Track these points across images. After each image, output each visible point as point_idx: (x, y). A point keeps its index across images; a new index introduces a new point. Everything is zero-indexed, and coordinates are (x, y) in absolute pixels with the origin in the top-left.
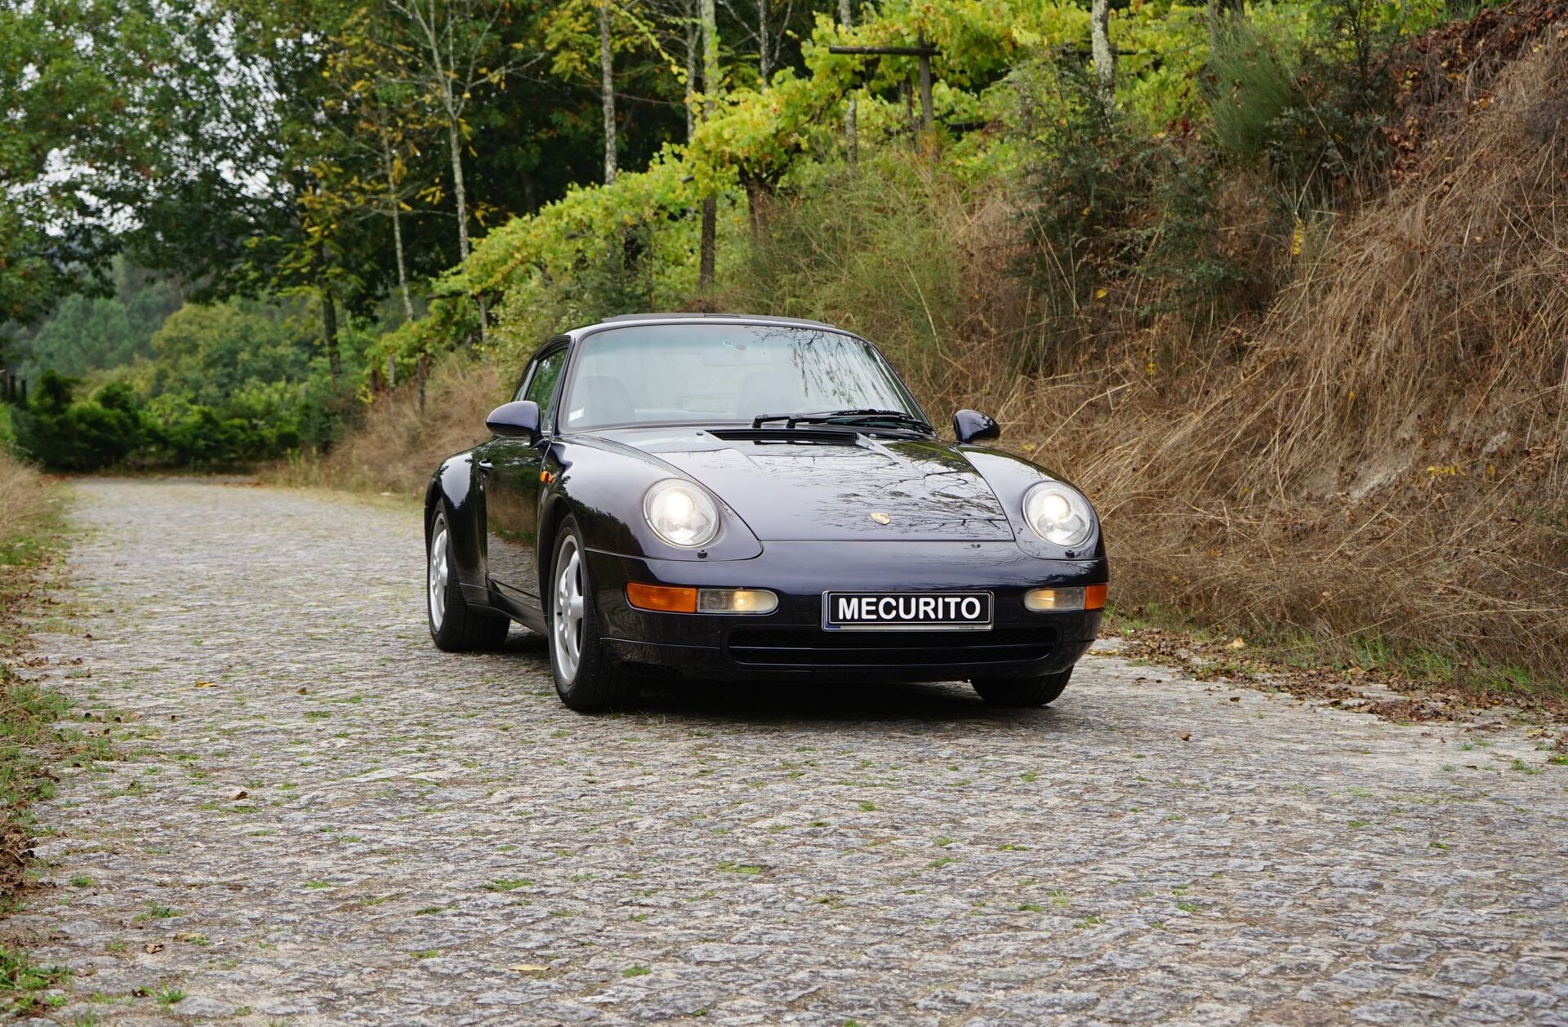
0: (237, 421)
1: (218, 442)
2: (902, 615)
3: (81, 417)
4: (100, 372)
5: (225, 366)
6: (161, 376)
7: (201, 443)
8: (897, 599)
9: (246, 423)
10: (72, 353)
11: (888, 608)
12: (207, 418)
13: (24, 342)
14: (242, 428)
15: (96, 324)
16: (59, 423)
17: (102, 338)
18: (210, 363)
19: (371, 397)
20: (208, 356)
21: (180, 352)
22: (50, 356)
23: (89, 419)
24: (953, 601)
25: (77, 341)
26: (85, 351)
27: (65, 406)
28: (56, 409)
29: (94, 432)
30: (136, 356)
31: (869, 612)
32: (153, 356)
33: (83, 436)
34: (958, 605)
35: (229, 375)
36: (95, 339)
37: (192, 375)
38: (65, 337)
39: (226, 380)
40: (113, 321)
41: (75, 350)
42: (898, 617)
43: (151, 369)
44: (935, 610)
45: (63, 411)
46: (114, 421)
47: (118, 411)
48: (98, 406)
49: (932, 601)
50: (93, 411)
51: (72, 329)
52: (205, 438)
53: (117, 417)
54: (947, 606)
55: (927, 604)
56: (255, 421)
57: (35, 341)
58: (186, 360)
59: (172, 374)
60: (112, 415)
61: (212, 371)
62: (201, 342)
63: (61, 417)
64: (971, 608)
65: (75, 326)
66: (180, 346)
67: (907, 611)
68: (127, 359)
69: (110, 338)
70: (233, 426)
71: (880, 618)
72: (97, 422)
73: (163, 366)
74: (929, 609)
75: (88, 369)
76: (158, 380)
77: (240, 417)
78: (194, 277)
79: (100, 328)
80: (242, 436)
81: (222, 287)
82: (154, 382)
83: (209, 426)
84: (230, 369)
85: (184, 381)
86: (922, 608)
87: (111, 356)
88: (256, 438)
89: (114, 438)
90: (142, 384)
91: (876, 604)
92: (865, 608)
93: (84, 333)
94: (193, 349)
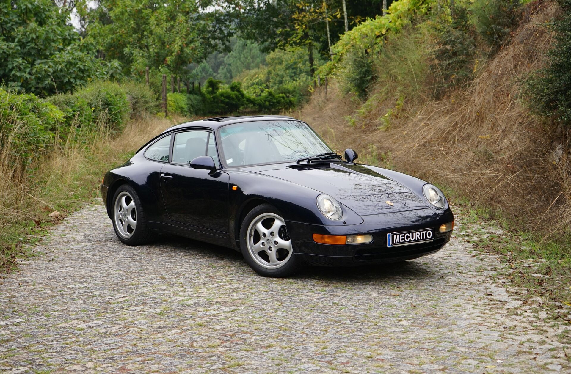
0: (281, 95)
1: (274, 103)
2: (412, 239)
3: (222, 95)
4: (247, 71)
5: (293, 69)
6: (269, 73)
7: (267, 103)
8: (409, 234)
9: (284, 95)
10: (238, 64)
11: (408, 237)
12: (270, 94)
13: (222, 59)
14: (283, 97)
15: (247, 52)
16: (214, 98)
17: (249, 58)
18: (287, 68)
19: (313, 90)
20: (287, 65)
21: (276, 63)
22: (230, 65)
23: (225, 95)
24: (424, 232)
25: (240, 59)
26: (243, 63)
27: (215, 91)
28: (212, 92)
29: (227, 100)
30: (261, 65)
31: (402, 239)
32: (267, 65)
33: (222, 102)
34: (426, 233)
35: (294, 73)
36: (247, 58)
37: (281, 73)
38: (236, 57)
39: (293, 75)
40: (253, 51)
41: (239, 62)
42: (410, 240)
43: (266, 70)
44: (420, 236)
45: (215, 93)
46: (234, 96)
47: (236, 92)
48: (229, 90)
49: (419, 233)
50: (227, 92)
51: (238, 54)
52: (269, 101)
53: (236, 95)
54: (423, 234)
55: (418, 234)
56: (288, 95)
57: (225, 59)
58: (278, 67)
59: (273, 72)
60: (233, 94)
61: (288, 71)
62: (284, 60)
63: (214, 95)
64: (429, 233)
65: (239, 53)
66: (276, 61)
67: (412, 238)
68: (258, 66)
69: (252, 58)
70: (279, 97)
71: (405, 241)
72: (228, 97)
73: (270, 69)
74: (418, 236)
75: (243, 70)
76: (268, 74)
77: (282, 93)
78: (263, 42)
79: (248, 54)
80: (283, 100)
81: (272, 46)
82: (267, 75)
83: (270, 97)
84: (295, 70)
85: (278, 75)
86: (416, 236)
87: (252, 64)
88: (288, 101)
89: (234, 102)
90: (262, 76)
91: (404, 236)
92: (401, 238)
93: (242, 56)
94: (281, 63)
